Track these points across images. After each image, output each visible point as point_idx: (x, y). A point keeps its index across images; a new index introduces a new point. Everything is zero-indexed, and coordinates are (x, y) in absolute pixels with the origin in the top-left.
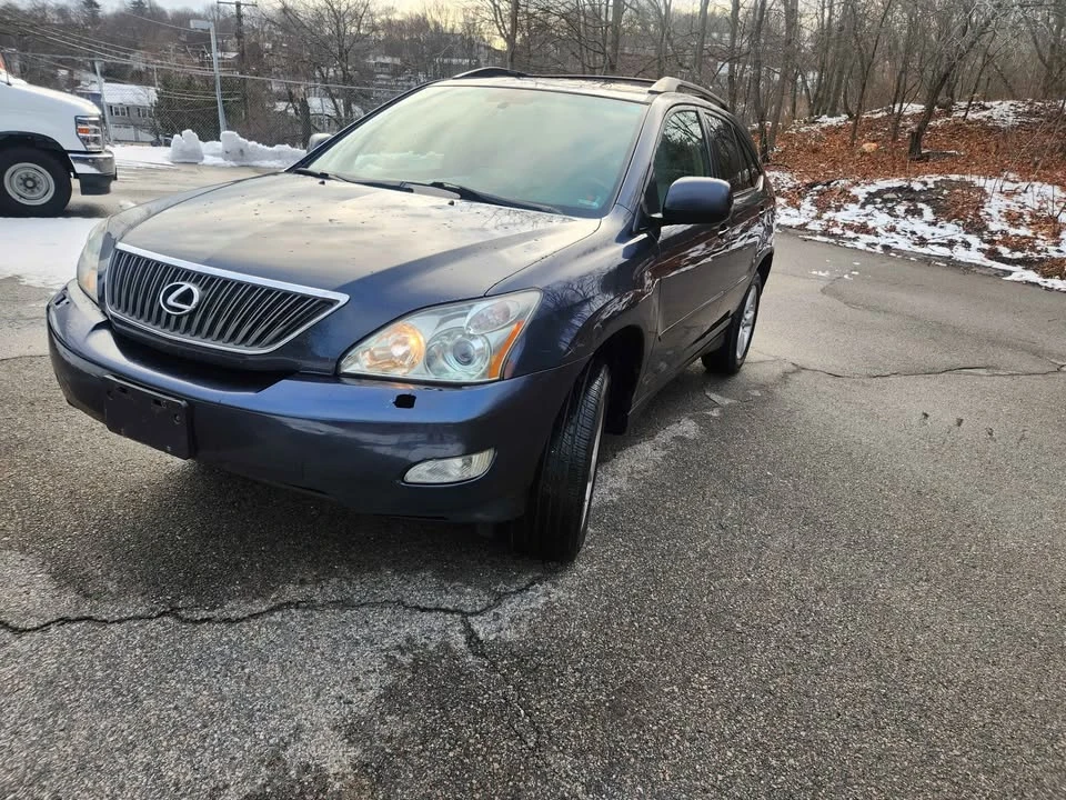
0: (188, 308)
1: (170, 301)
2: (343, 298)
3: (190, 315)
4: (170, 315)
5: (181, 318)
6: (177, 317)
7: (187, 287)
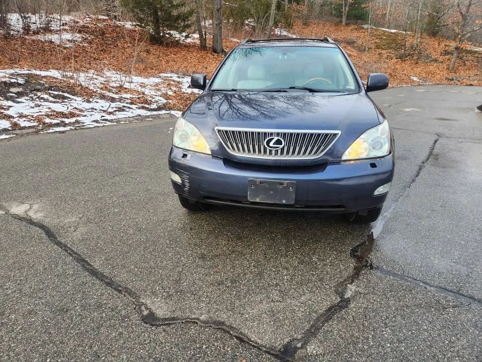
0: (281, 146)
1: (271, 144)
2: (339, 132)
3: (282, 149)
4: (272, 150)
5: (278, 150)
6: (276, 150)
7: (276, 138)
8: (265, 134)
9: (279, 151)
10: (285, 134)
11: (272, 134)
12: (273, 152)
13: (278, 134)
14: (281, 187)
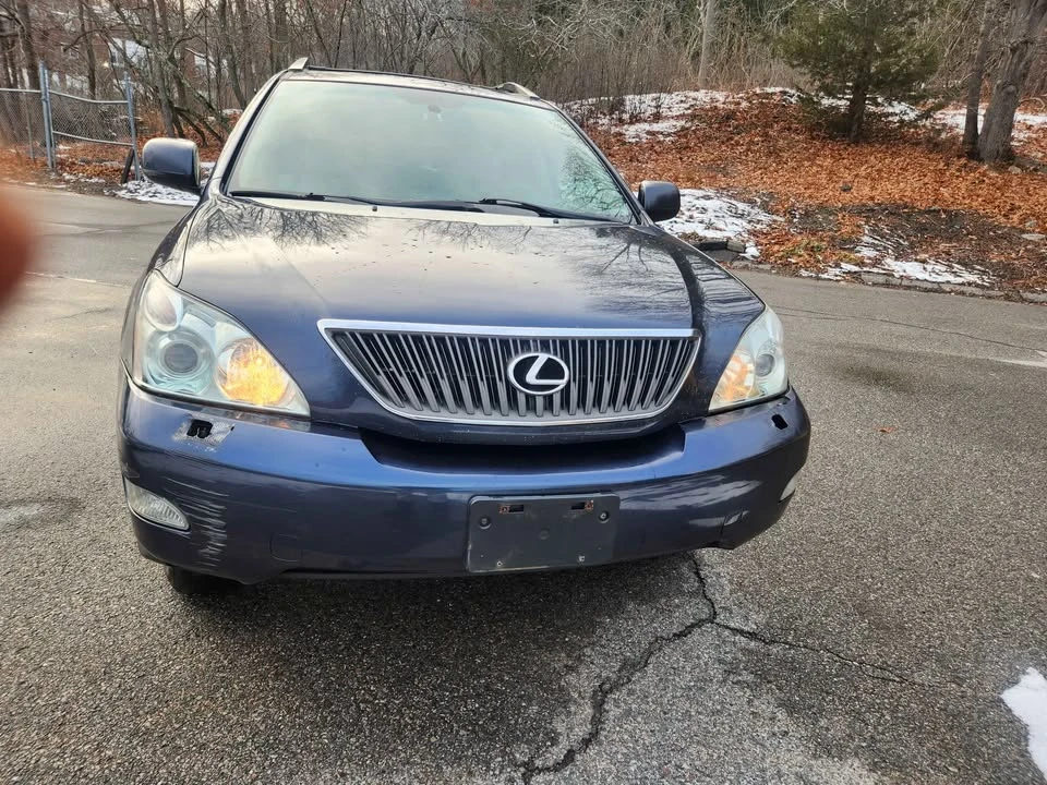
0: (562, 383)
1: (531, 377)
3: (562, 390)
4: (534, 397)
5: (551, 395)
6: (545, 396)
7: (543, 358)
8: (504, 342)
9: (557, 400)
10: (564, 342)
11: (525, 343)
12: (540, 402)
13: (545, 344)
14: (576, 514)
